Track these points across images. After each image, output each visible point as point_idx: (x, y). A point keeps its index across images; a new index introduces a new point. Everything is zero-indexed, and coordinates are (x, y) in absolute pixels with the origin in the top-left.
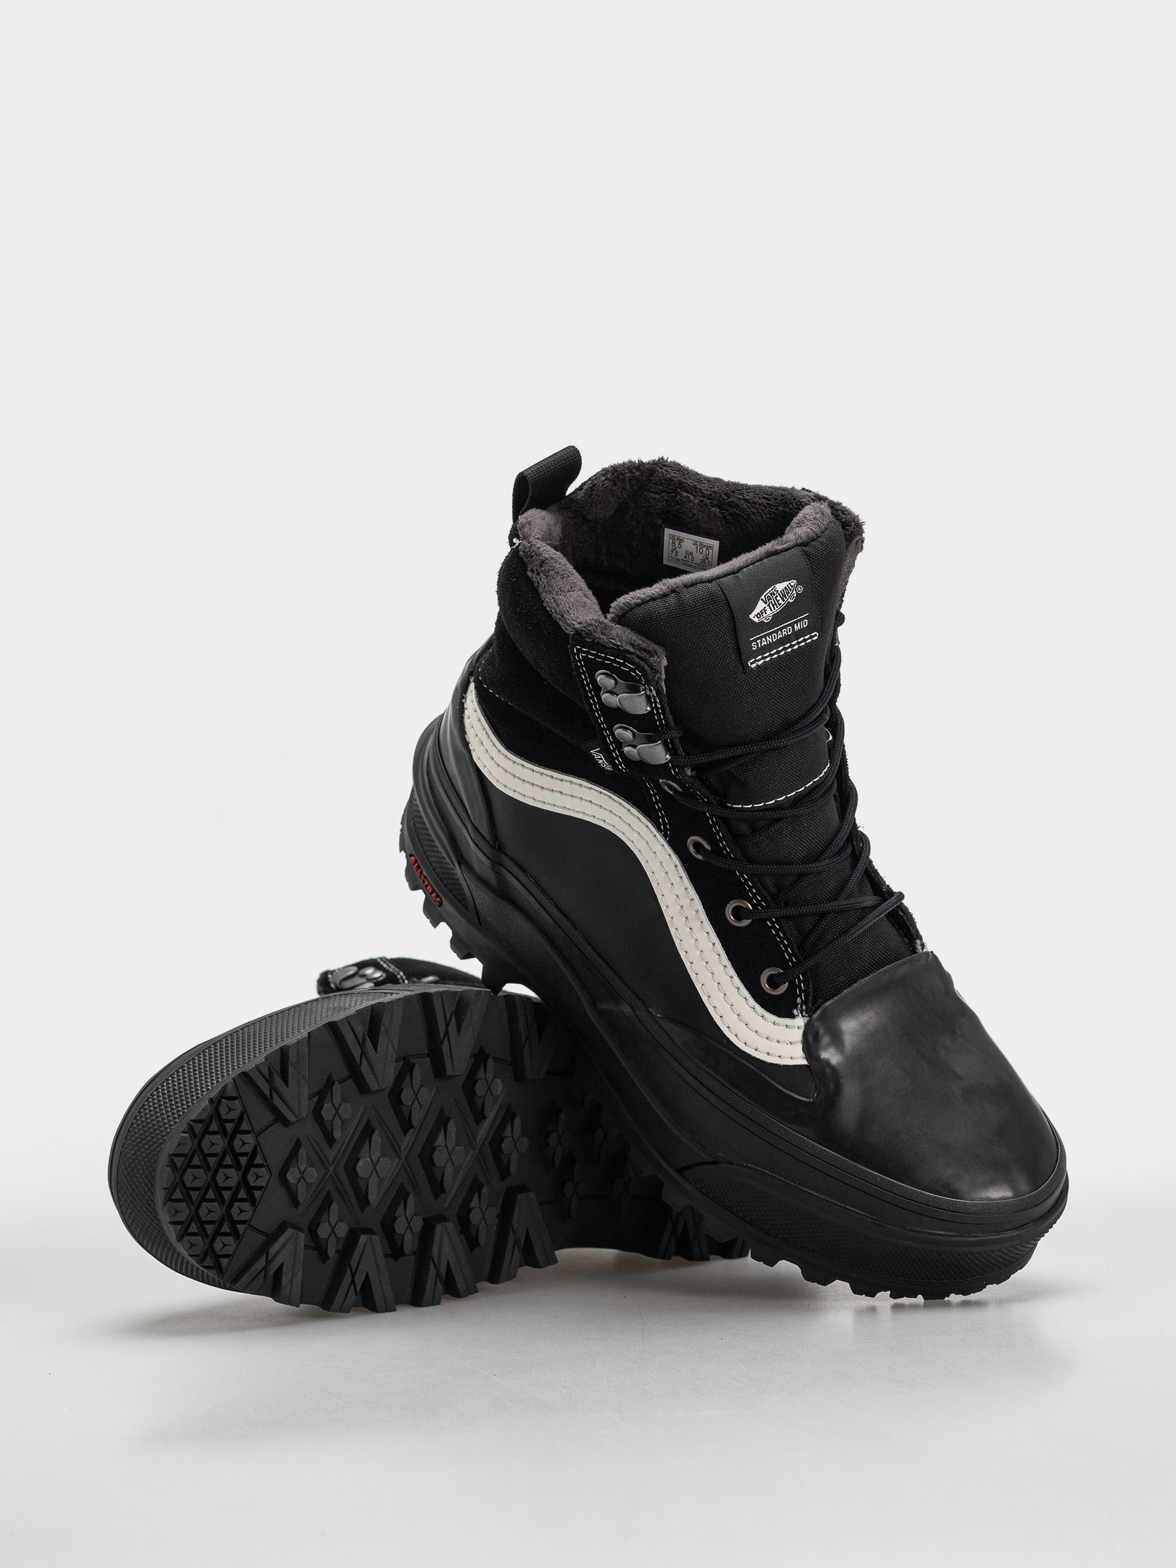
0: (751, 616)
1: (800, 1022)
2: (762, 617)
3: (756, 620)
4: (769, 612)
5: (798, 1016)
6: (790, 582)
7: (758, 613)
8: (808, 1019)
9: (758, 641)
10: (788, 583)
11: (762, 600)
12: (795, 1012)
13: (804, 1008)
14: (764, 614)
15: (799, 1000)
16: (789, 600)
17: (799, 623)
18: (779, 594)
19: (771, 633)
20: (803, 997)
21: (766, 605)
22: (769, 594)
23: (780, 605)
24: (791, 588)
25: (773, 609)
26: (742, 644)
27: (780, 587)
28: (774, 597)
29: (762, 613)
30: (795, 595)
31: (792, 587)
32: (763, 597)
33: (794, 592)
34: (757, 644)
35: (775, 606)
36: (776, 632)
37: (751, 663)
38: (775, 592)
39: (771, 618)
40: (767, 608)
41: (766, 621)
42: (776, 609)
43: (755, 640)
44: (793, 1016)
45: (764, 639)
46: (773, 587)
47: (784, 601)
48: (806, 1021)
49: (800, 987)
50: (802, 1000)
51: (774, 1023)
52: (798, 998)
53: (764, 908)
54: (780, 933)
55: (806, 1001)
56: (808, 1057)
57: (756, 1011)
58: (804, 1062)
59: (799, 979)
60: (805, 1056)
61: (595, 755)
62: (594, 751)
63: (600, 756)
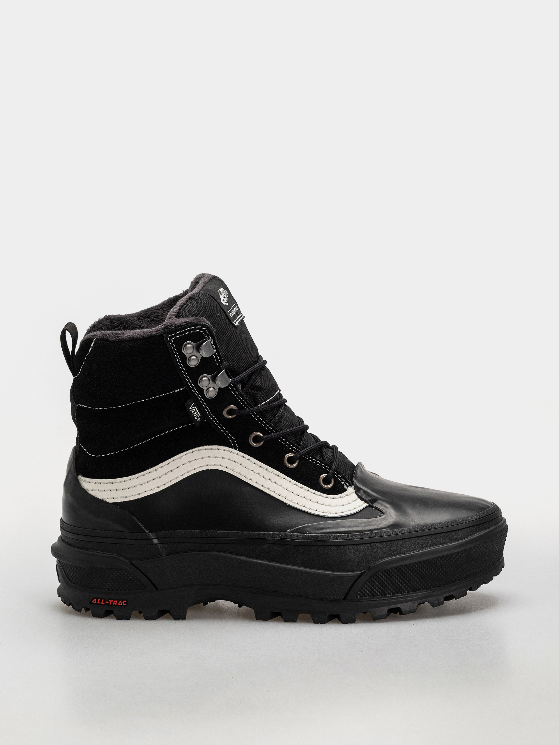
0: (222, 302)
1: (350, 490)
2: (225, 303)
4: (225, 300)
5: (348, 488)
8: (353, 487)
12: (345, 487)
13: (347, 484)
19: (232, 310)
26: (227, 314)
37: (235, 323)
41: (227, 304)
44: (346, 490)
45: (231, 313)
49: (339, 477)
50: (344, 482)
51: (341, 498)
52: (342, 482)
53: (299, 451)
54: (313, 459)
55: (346, 481)
56: (366, 502)
57: (329, 498)
58: (366, 505)
59: (336, 474)
60: (364, 502)
61: (192, 410)
62: (191, 408)
63: (195, 410)
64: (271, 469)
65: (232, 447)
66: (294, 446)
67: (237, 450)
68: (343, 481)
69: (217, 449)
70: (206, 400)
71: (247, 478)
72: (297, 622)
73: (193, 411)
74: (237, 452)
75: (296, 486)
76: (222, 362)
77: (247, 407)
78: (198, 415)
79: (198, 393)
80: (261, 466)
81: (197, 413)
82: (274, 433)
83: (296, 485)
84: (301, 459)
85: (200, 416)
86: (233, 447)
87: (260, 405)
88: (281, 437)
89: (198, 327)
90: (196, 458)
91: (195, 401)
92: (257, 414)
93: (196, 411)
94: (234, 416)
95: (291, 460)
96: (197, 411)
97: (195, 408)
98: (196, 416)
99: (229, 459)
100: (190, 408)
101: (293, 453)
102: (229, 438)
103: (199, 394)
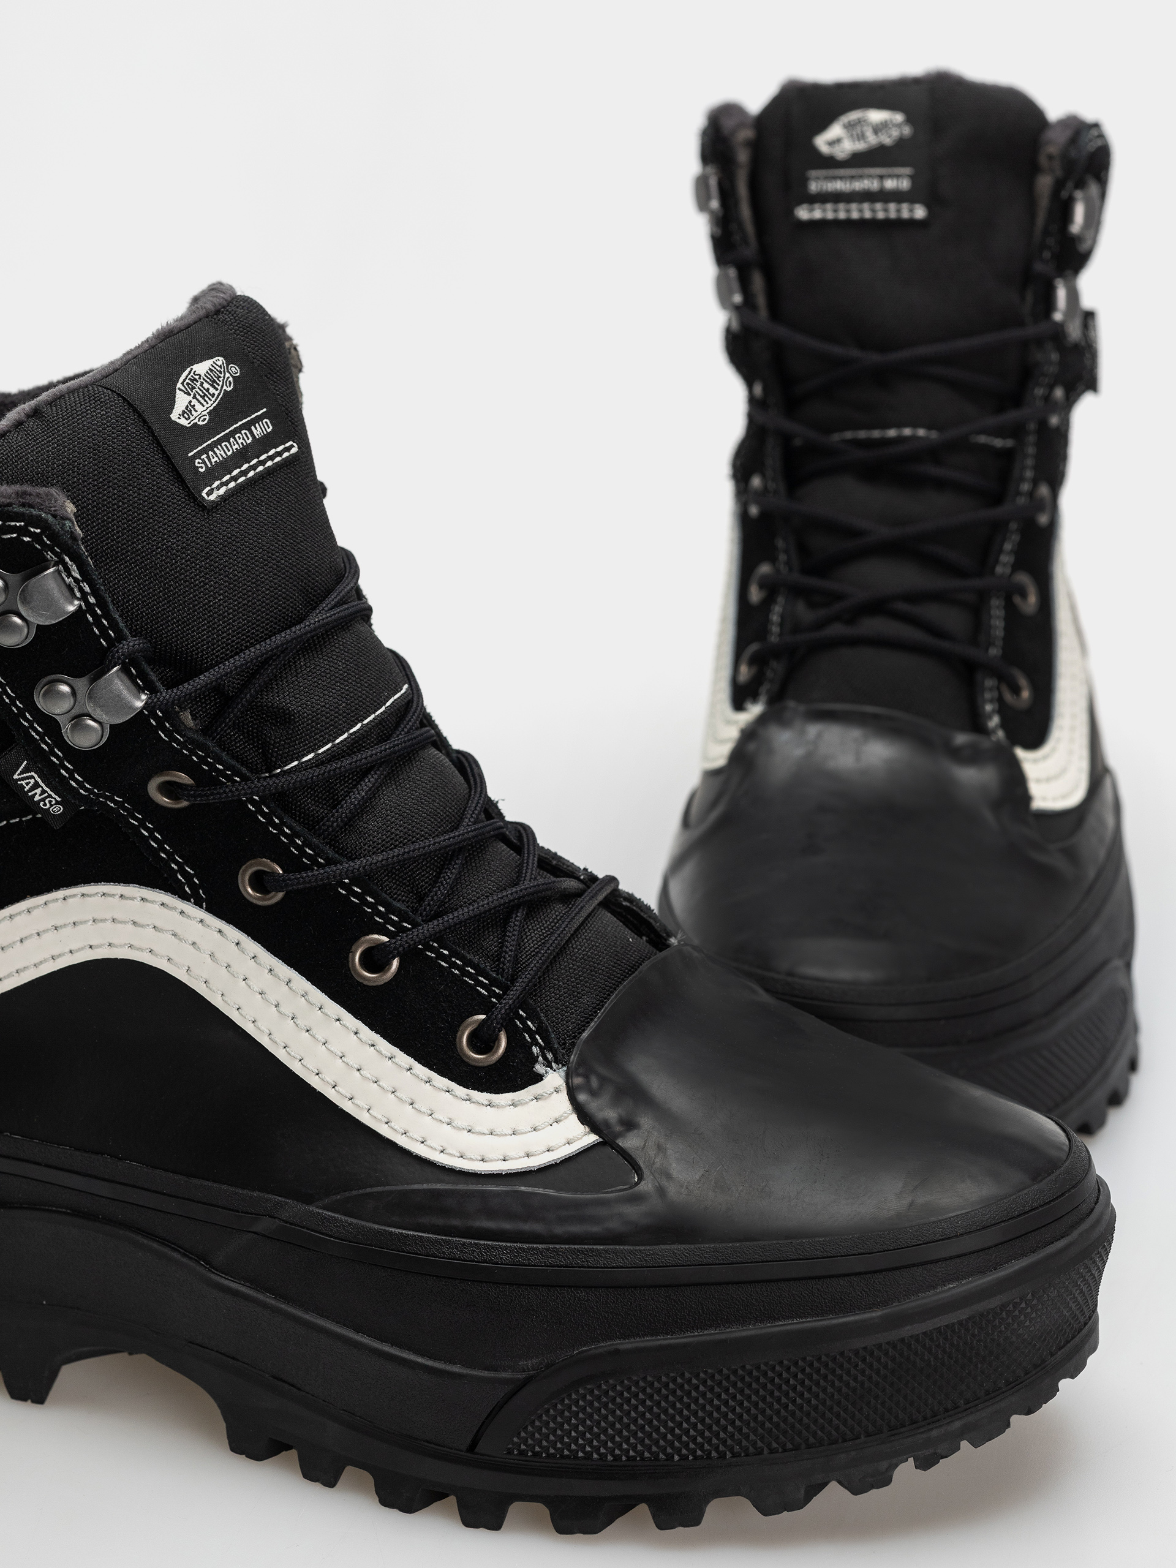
0: (174, 416)
1: (554, 1079)
2: (192, 418)
3: (183, 422)
4: (198, 407)
5: (547, 1072)
6: (214, 360)
7: (184, 412)
8: (565, 1068)
9: (204, 457)
10: (210, 362)
11: (179, 389)
12: (539, 1068)
13: (550, 1056)
14: (193, 412)
15: (535, 1050)
16: (225, 387)
17: (257, 425)
18: (204, 379)
19: (219, 442)
20: (540, 1041)
21: (190, 398)
22: (187, 381)
23: (213, 395)
24: (219, 369)
25: (205, 403)
26: (177, 461)
27: (202, 368)
28: (198, 384)
29: (190, 411)
30: (231, 379)
31: (220, 367)
32: (179, 385)
33: (227, 375)
34: (204, 462)
35: (207, 399)
36: (226, 438)
37: (208, 494)
38: (197, 377)
39: (207, 418)
40: (194, 402)
41: (201, 423)
42: (210, 403)
43: (198, 455)
44: (539, 1078)
45: (210, 453)
46: (189, 369)
47: (217, 389)
48: (563, 1074)
49: (528, 1029)
50: (540, 1046)
51: (514, 1105)
52: (534, 1047)
53: (409, 929)
54: (453, 959)
55: (548, 1046)
56: (594, 1128)
57: (474, 1102)
58: (593, 1138)
59: (520, 1018)
60: (587, 1129)
61: (23, 783)
62: (19, 775)
63: (32, 781)
64: (301, 983)
65: (184, 897)
66: (390, 909)
67: (201, 907)
68: (537, 1044)
69: (139, 899)
70: (71, 753)
71: (226, 1002)
72: (338, 1484)
73: (27, 784)
74: (201, 914)
75: (372, 1048)
76: (120, 637)
77: (229, 778)
78: (50, 796)
79: (40, 729)
80: (271, 970)
81: (44, 792)
82: (320, 865)
83: (373, 1045)
84: (410, 957)
85: (59, 799)
86: (191, 896)
87: (279, 771)
88: (347, 881)
89: (13, 524)
90: (75, 919)
91: (29, 755)
92: (264, 800)
93: (36, 785)
94: (184, 804)
95: (375, 960)
96: (42, 787)
97: (32, 777)
98: (43, 800)
99: (175, 935)
100: (16, 777)
101: (386, 933)
102: (176, 867)
103: (45, 734)
